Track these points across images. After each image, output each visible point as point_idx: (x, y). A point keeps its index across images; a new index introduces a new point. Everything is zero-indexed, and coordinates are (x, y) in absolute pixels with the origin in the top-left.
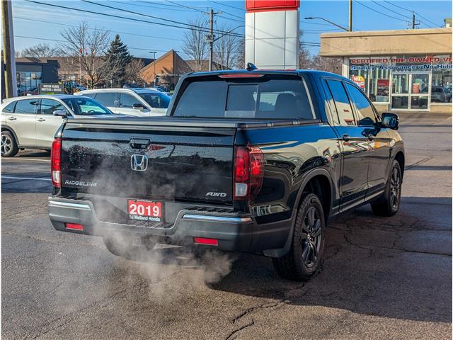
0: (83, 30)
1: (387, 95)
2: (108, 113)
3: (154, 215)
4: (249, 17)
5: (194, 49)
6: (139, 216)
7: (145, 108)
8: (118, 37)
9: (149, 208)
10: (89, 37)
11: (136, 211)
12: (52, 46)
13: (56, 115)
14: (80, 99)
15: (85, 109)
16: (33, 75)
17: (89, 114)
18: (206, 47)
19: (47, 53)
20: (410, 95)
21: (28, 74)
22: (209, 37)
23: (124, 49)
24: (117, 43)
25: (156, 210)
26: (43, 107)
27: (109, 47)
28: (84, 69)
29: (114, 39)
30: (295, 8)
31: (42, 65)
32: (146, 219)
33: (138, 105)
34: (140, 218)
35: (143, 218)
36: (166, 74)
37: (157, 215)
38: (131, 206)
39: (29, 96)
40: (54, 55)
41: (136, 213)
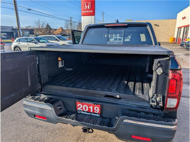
0: (39, 21)
1: (113, 38)
2: (48, 42)
3: (95, 112)
4: (82, 17)
5: (67, 27)
6: (84, 111)
7: (58, 41)
8: (48, 24)
9: (91, 107)
10: (41, 23)
11: (82, 108)
12: (32, 26)
13: (33, 43)
14: (39, 38)
15: (41, 41)
16: (27, 33)
17: (43, 42)
18: (70, 26)
19: (31, 28)
20: (118, 38)
21: (26, 32)
22: (70, 24)
23: (49, 27)
24: (48, 25)
25: (97, 109)
26: (28, 40)
27: (46, 26)
28: (40, 31)
29: (47, 24)
30: (94, 15)
31: (29, 30)
32: (89, 114)
33: (57, 40)
34: (85, 113)
35: (87, 113)
36: (60, 33)
37: (97, 112)
38: (78, 105)
39: (24, 37)
40: (33, 28)
41: (82, 110)
